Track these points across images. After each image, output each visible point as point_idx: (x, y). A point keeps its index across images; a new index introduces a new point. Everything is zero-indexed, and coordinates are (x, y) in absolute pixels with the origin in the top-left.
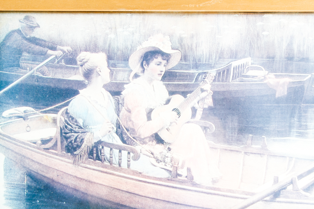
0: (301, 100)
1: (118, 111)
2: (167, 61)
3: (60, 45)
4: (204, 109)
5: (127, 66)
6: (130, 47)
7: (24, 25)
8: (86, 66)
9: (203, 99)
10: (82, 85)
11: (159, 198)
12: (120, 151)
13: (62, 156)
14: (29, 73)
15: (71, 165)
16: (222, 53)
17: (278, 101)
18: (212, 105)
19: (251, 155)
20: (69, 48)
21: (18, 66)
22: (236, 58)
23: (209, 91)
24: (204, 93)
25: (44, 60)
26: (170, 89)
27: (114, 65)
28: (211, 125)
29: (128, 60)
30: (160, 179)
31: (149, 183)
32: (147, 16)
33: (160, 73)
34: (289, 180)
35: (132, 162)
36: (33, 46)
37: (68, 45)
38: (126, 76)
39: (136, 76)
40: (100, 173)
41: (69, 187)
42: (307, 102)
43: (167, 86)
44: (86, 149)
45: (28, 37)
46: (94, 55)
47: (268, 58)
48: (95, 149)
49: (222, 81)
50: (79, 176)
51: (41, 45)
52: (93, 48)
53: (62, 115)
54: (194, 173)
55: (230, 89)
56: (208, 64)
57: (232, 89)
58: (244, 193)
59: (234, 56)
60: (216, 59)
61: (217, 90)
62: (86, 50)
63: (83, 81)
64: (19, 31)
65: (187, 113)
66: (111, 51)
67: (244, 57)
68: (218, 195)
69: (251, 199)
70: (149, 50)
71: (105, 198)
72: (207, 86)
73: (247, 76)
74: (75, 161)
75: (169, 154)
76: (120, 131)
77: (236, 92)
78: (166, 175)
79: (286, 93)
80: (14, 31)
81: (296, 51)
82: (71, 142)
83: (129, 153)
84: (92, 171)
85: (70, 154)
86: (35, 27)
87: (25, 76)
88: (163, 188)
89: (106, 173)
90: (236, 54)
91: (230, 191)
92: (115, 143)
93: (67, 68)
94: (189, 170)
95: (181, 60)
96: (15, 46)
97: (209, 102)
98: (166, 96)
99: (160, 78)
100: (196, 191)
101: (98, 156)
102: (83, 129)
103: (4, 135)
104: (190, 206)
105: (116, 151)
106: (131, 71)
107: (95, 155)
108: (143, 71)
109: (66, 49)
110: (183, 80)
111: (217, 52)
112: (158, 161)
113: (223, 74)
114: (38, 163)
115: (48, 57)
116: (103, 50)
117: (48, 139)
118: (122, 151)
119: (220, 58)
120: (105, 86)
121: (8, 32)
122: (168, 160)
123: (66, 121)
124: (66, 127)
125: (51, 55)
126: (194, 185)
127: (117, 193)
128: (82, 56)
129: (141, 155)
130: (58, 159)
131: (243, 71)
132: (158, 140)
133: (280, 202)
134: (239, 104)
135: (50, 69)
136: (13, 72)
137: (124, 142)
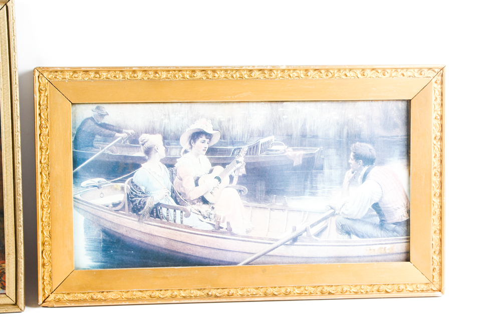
0: (313, 167)
1: (172, 180)
2: (210, 140)
3: (125, 129)
4: (239, 177)
5: (178, 144)
6: (180, 129)
7: (96, 113)
8: (147, 145)
9: (238, 169)
10: (144, 160)
11: (206, 246)
12: (175, 211)
13: (129, 216)
14: (101, 152)
15: (136, 223)
16: (252, 133)
17: (295, 169)
18: (245, 173)
19: (275, 211)
20: (133, 131)
21: (92, 146)
22: (263, 136)
23: (243, 162)
24: (239, 164)
25: (112, 141)
26: (213, 162)
27: (168, 144)
28: (245, 189)
29: (179, 140)
30: (207, 231)
31: (197, 234)
32: (193, 105)
33: (204, 149)
34: (304, 228)
35: (184, 219)
36: (103, 130)
37: (132, 129)
38: (178, 152)
39: (186, 152)
40: (160, 228)
41: (136, 240)
42: (317, 169)
43: (210, 159)
44: (148, 209)
45: (100, 123)
46: (152, 136)
47: (287, 136)
48: (155, 210)
49: (253, 154)
50: (143, 231)
51: (110, 129)
52: (152, 131)
53: (128, 184)
54: (232, 226)
55: (259, 161)
56: (242, 142)
57: (260, 160)
58: (270, 239)
59: (262, 134)
60: (247, 137)
61: (249, 161)
62: (146, 133)
63: (144, 157)
64: (92, 119)
65: (226, 180)
66: (165, 133)
67: (269, 135)
68: (251, 241)
69: (276, 244)
70: (196, 131)
71: (164, 247)
72: (241, 159)
73: (271, 151)
74: (139, 219)
75: (213, 212)
76: (175, 196)
77: (264, 163)
78: (211, 228)
79: (301, 163)
80: (88, 119)
81: (308, 130)
82: (136, 205)
83: (182, 212)
84: (153, 226)
85: (135, 214)
86: (104, 115)
87: (98, 154)
88: (209, 238)
89: (164, 227)
90: (263, 134)
91: (260, 238)
92: (170, 204)
93: (131, 147)
94: (228, 223)
95: (221, 138)
96: (89, 131)
97: (243, 171)
98: (210, 167)
99: (205, 153)
100: (234, 239)
101: (157, 215)
102: (145, 194)
103: (83, 201)
104: (230, 251)
105: (171, 211)
106: (182, 148)
107: (155, 214)
108: (191, 148)
109: (130, 132)
110: (222, 154)
111: (249, 132)
112: (205, 217)
113: (253, 149)
114: (111, 222)
115: (116, 139)
116: (159, 133)
117: (118, 202)
118: (176, 211)
119: (251, 137)
120: (162, 161)
121: (83, 120)
122: (212, 216)
123: (131, 188)
124: (132, 193)
125: (118, 137)
126: (233, 234)
127: (173, 243)
128: (143, 137)
129: (191, 213)
130: (126, 218)
131: (269, 146)
132: (204, 201)
133: (298, 245)
134: (265, 172)
135: (118, 148)
136: (88, 151)
137: (177, 203)
